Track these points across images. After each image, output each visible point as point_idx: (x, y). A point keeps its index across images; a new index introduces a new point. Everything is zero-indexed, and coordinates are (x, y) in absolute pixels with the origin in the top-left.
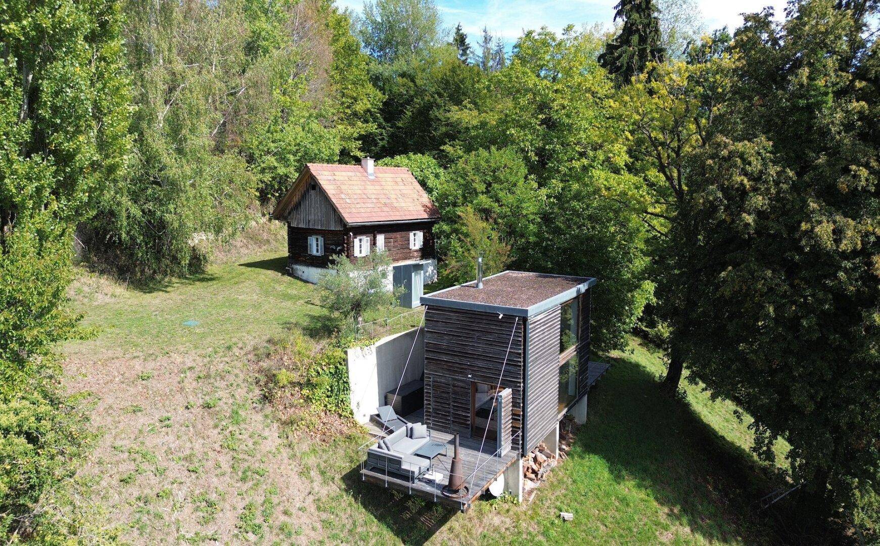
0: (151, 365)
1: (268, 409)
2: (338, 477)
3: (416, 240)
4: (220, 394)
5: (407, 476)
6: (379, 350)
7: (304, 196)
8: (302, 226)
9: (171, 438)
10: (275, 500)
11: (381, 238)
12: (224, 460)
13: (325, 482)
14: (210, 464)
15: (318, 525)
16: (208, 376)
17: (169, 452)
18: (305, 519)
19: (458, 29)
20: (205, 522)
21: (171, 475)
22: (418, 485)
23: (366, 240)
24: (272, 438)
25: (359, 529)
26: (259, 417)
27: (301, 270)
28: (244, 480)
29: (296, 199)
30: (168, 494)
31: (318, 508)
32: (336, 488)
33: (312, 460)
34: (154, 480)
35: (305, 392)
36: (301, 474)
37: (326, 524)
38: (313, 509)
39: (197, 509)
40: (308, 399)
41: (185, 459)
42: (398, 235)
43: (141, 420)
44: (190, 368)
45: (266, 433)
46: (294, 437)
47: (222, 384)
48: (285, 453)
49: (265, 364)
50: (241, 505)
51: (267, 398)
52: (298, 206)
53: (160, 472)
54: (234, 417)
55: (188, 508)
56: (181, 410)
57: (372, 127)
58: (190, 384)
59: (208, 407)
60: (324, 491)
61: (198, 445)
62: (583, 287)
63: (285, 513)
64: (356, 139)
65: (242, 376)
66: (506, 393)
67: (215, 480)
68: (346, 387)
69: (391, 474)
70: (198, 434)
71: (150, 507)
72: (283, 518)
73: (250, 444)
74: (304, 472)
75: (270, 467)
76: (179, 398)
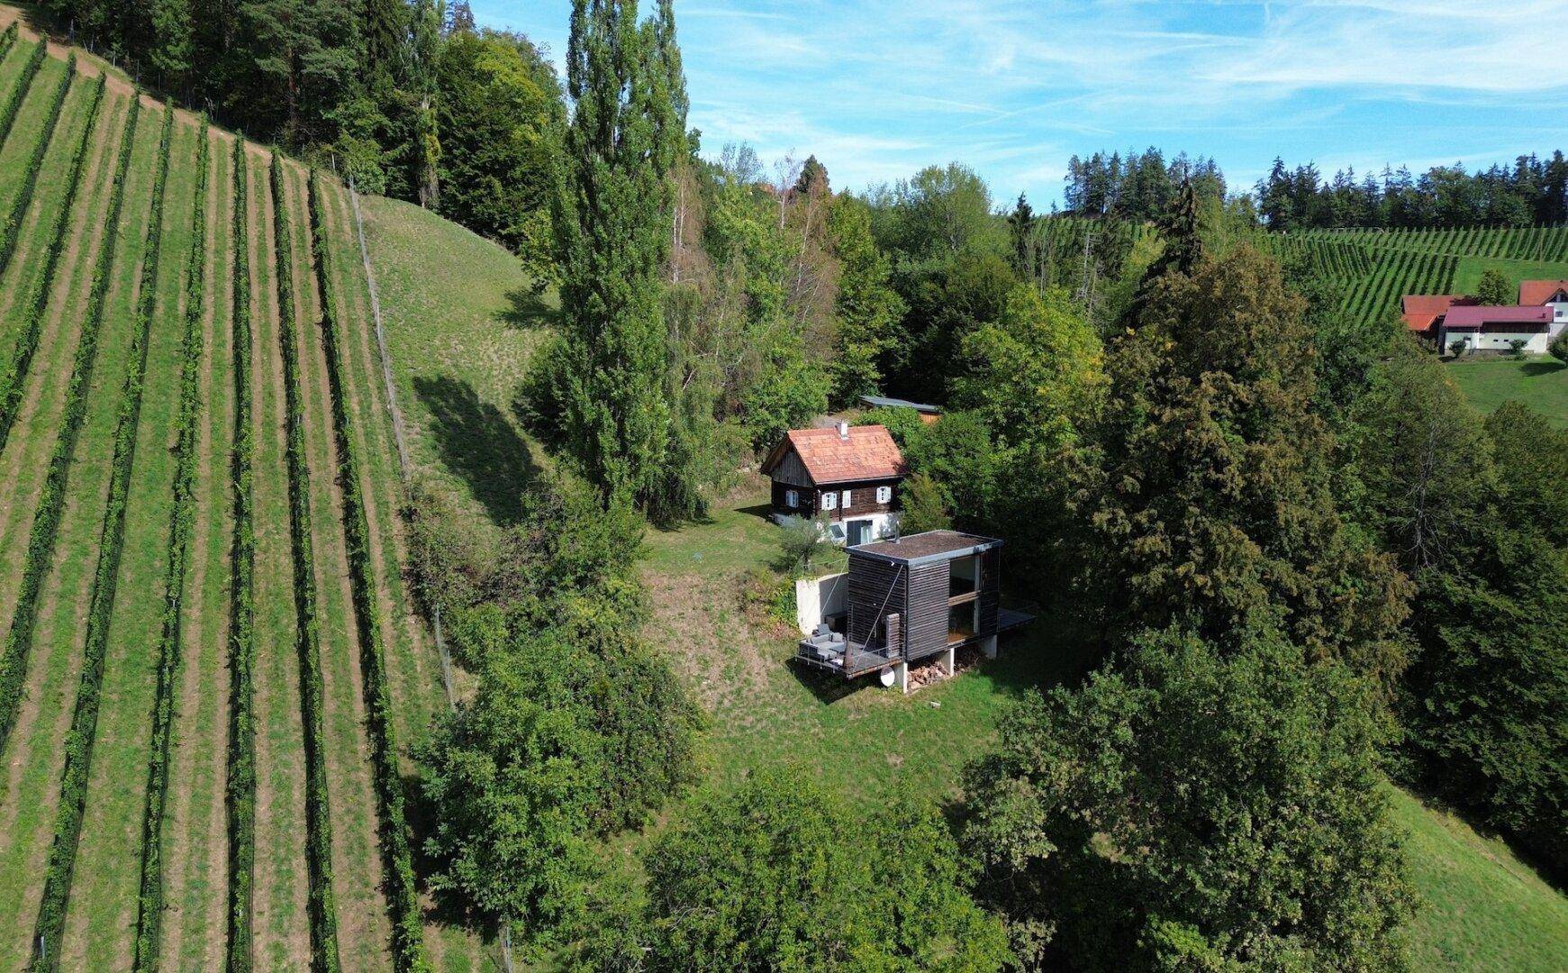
0: (673, 581)
1: (743, 616)
2: (783, 660)
3: (884, 495)
4: (713, 603)
5: (822, 659)
6: (822, 584)
7: (784, 457)
8: (783, 481)
9: (685, 624)
10: (743, 666)
11: (847, 495)
12: (715, 641)
13: (774, 662)
14: (706, 642)
15: (767, 683)
16: (707, 591)
17: (683, 632)
18: (759, 678)
20: (704, 670)
22: (827, 664)
23: (833, 496)
24: (744, 634)
26: (737, 620)
27: (781, 517)
28: (725, 653)
29: (778, 458)
31: (768, 674)
32: (781, 666)
33: (767, 649)
35: (768, 607)
36: (760, 656)
37: (772, 683)
38: (765, 674)
40: (769, 612)
41: (693, 637)
42: (865, 491)
44: (696, 586)
45: (741, 629)
46: (758, 634)
47: (715, 597)
48: (751, 643)
49: (743, 587)
50: (723, 666)
51: (742, 609)
52: (780, 464)
53: (680, 642)
54: (722, 618)
55: (694, 662)
56: (690, 609)
57: (892, 343)
58: (696, 596)
59: (706, 609)
60: (773, 667)
61: (700, 631)
62: (982, 548)
63: (748, 673)
64: (871, 360)
65: (727, 593)
66: (894, 617)
67: (709, 650)
68: (795, 607)
70: (700, 624)
72: (746, 675)
73: (730, 634)
74: (762, 655)
75: (742, 649)
76: (689, 602)
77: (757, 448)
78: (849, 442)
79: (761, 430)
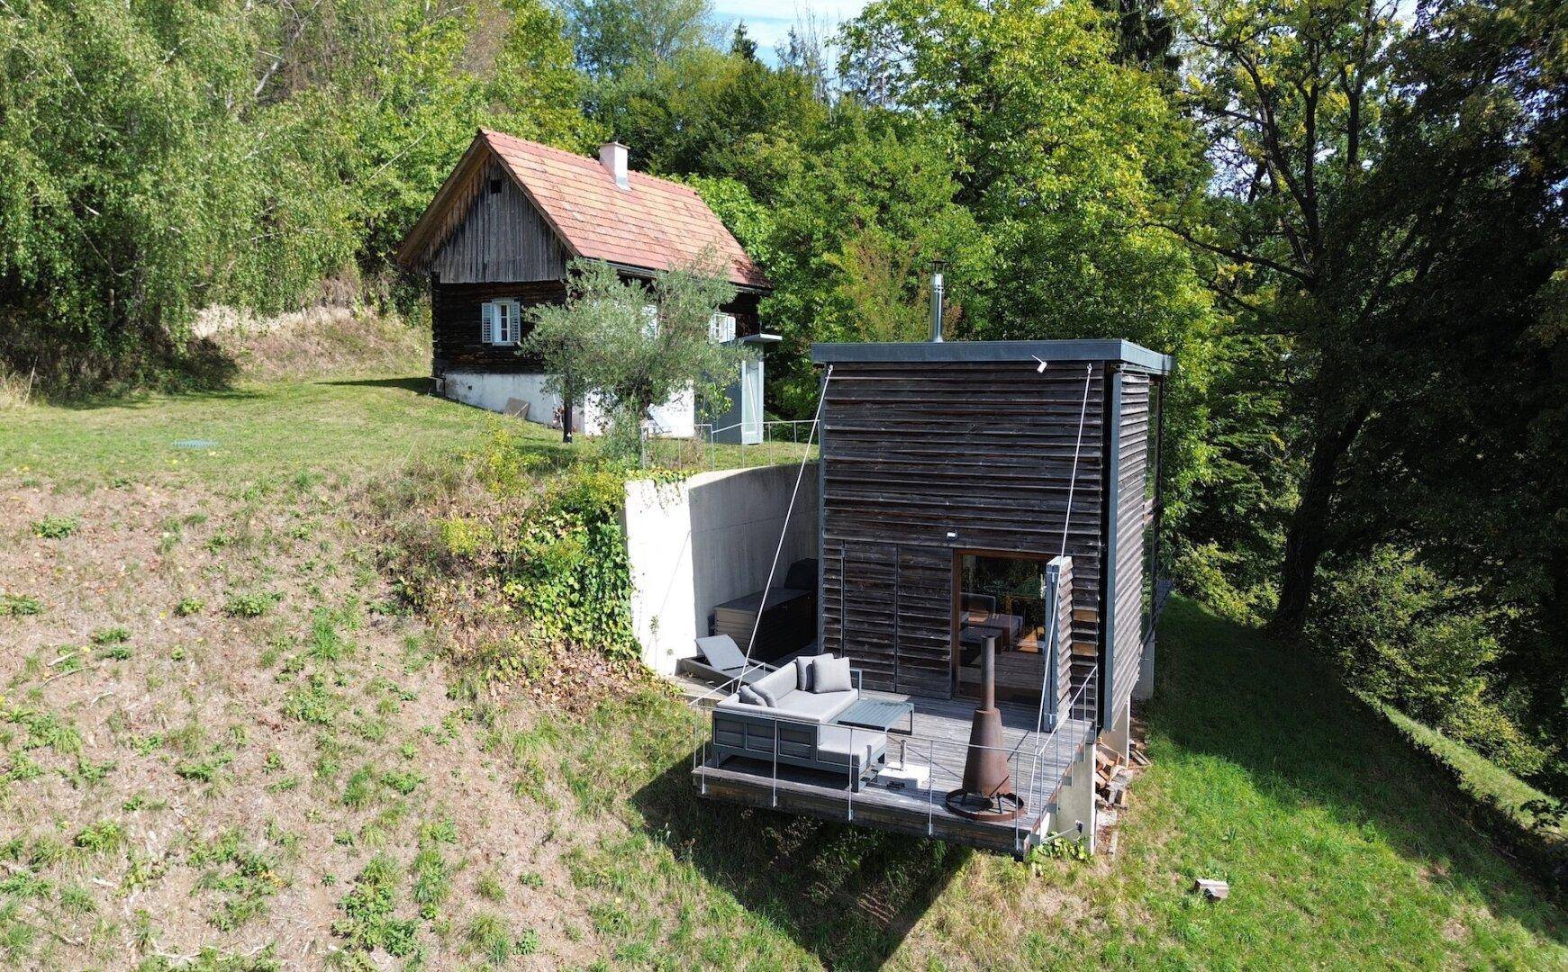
0: (74, 504)
1: (415, 628)
2: (621, 798)
3: (723, 328)
4: (280, 585)
5: (839, 771)
6: (697, 496)
7: (471, 211)
8: (468, 278)
9: (128, 687)
10: (451, 856)
12: (294, 751)
13: (588, 810)
14: (251, 759)
15: (582, 924)
16: (243, 542)
17: (118, 722)
18: (539, 907)
19: (740, 33)
20: (235, 919)
21: (124, 786)
22: (866, 794)
25: (698, 933)
26: (392, 646)
27: (464, 381)
28: (353, 801)
29: (453, 219)
30: (114, 838)
31: (578, 879)
32: (618, 823)
33: (544, 755)
34: (66, 799)
35: (513, 587)
36: (517, 789)
37: (605, 920)
38: (561, 879)
39: (207, 883)
40: (522, 607)
41: (172, 742)
43: (33, 636)
44: (192, 521)
45: (413, 684)
46: (492, 696)
47: (286, 564)
48: (470, 736)
49: (402, 521)
50: (345, 871)
51: (409, 601)
52: (456, 235)
53: (95, 778)
54: (322, 643)
55: (179, 880)
56: (160, 618)
58: (188, 555)
59: (241, 612)
60: (587, 833)
61: (212, 709)
63: (484, 891)
65: (337, 550)
66: (1064, 564)
67: (266, 801)
69: (787, 771)
70: (211, 679)
71: (51, 877)
72: (476, 906)
73: (369, 709)
74: (527, 783)
75: (430, 770)
76: (157, 588)
77: (369, 264)
78: (632, 195)
79: (380, 209)
